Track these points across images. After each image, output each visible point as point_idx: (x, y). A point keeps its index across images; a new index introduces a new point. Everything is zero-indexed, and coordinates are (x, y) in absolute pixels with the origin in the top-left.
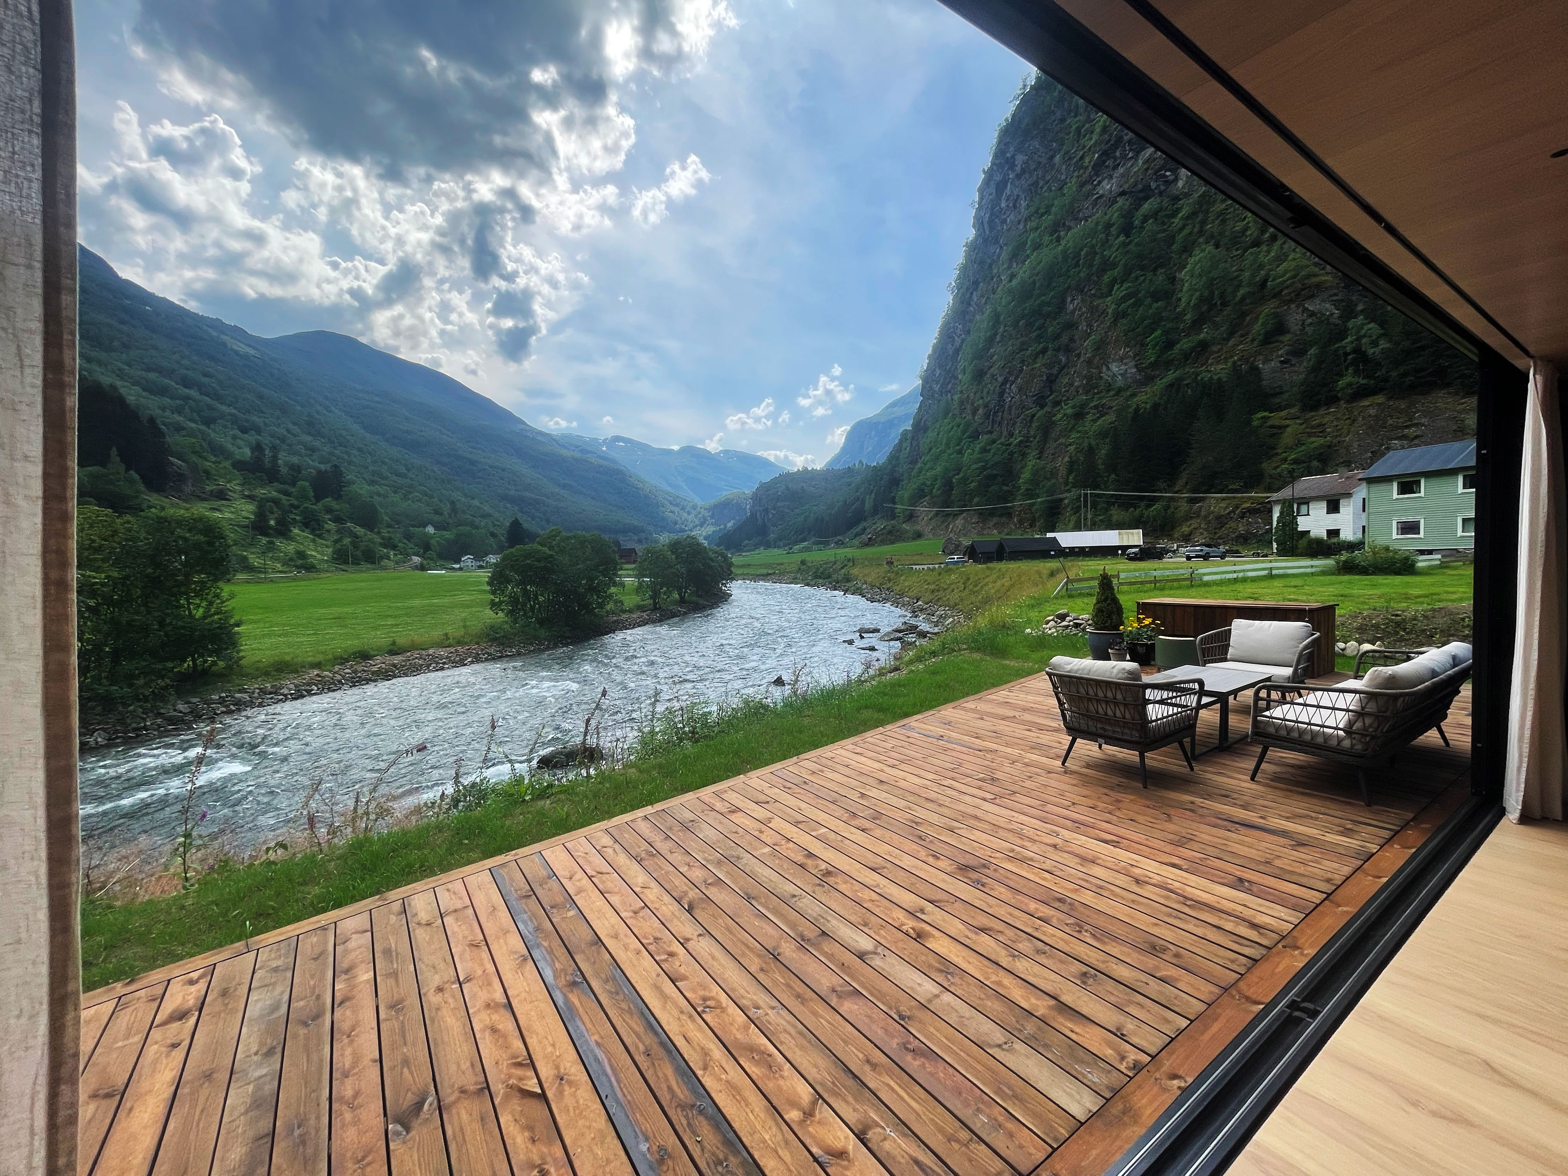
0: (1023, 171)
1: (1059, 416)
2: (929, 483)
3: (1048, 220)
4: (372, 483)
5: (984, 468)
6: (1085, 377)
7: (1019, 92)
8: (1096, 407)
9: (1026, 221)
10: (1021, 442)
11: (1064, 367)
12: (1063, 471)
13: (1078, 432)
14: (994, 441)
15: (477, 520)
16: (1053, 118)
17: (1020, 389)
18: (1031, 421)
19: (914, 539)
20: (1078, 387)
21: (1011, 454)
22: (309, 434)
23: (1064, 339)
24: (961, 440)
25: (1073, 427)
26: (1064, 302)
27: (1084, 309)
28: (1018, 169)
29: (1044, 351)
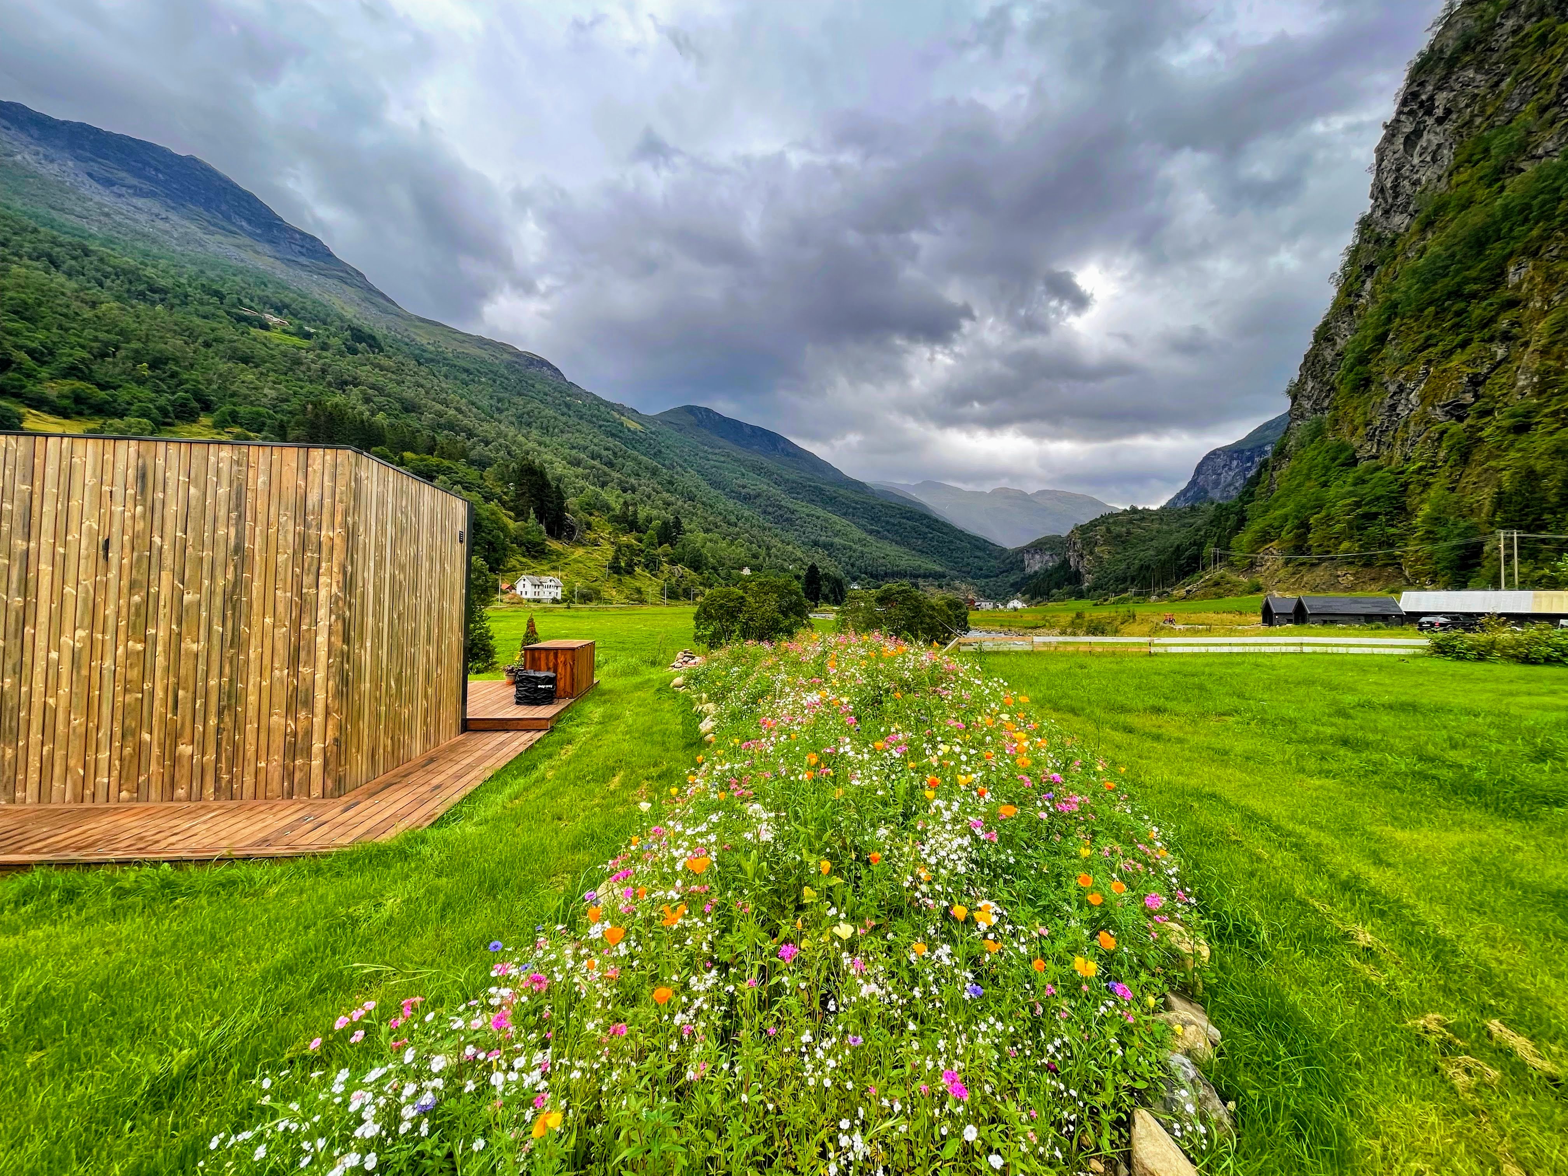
0: (1448, 112)
1: (1488, 431)
2: (1276, 524)
3: (1486, 167)
4: (707, 531)
5: (1358, 504)
6: (1537, 372)
7: (1442, 15)
8: (1555, 413)
9: (1450, 175)
10: (1421, 468)
11: (1500, 363)
12: (1487, 507)
13: (1520, 450)
14: (1379, 468)
15: (786, 564)
16: (1500, 32)
17: (1423, 398)
18: (1440, 439)
19: (1250, 593)
20: (1524, 388)
21: (1406, 485)
22: (668, 491)
23: (1503, 323)
24: (1327, 469)
25: (1512, 444)
26: (1503, 273)
27: (1538, 280)
28: (1439, 112)
29: (1464, 345)
